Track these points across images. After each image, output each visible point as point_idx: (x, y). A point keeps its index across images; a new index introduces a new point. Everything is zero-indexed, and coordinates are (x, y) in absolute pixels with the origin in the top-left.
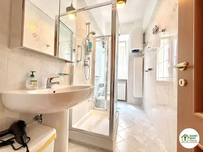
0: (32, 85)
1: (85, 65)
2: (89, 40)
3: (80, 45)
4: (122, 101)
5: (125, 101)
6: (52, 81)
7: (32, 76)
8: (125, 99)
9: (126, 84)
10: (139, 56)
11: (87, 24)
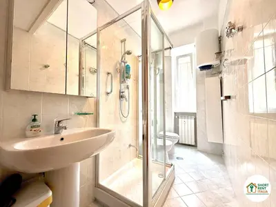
0: (33, 131)
1: (121, 97)
2: (125, 63)
3: (109, 72)
4: (189, 145)
5: (195, 146)
6: (61, 125)
7: (34, 120)
8: (193, 144)
9: (195, 119)
10: (213, 75)
11: (122, 42)
